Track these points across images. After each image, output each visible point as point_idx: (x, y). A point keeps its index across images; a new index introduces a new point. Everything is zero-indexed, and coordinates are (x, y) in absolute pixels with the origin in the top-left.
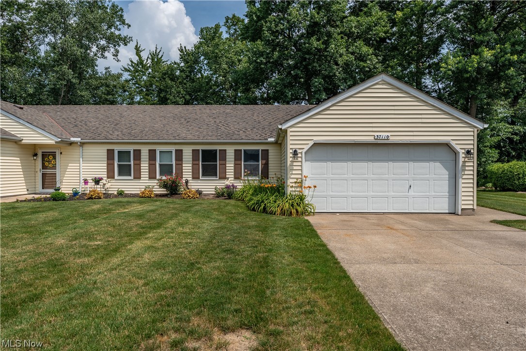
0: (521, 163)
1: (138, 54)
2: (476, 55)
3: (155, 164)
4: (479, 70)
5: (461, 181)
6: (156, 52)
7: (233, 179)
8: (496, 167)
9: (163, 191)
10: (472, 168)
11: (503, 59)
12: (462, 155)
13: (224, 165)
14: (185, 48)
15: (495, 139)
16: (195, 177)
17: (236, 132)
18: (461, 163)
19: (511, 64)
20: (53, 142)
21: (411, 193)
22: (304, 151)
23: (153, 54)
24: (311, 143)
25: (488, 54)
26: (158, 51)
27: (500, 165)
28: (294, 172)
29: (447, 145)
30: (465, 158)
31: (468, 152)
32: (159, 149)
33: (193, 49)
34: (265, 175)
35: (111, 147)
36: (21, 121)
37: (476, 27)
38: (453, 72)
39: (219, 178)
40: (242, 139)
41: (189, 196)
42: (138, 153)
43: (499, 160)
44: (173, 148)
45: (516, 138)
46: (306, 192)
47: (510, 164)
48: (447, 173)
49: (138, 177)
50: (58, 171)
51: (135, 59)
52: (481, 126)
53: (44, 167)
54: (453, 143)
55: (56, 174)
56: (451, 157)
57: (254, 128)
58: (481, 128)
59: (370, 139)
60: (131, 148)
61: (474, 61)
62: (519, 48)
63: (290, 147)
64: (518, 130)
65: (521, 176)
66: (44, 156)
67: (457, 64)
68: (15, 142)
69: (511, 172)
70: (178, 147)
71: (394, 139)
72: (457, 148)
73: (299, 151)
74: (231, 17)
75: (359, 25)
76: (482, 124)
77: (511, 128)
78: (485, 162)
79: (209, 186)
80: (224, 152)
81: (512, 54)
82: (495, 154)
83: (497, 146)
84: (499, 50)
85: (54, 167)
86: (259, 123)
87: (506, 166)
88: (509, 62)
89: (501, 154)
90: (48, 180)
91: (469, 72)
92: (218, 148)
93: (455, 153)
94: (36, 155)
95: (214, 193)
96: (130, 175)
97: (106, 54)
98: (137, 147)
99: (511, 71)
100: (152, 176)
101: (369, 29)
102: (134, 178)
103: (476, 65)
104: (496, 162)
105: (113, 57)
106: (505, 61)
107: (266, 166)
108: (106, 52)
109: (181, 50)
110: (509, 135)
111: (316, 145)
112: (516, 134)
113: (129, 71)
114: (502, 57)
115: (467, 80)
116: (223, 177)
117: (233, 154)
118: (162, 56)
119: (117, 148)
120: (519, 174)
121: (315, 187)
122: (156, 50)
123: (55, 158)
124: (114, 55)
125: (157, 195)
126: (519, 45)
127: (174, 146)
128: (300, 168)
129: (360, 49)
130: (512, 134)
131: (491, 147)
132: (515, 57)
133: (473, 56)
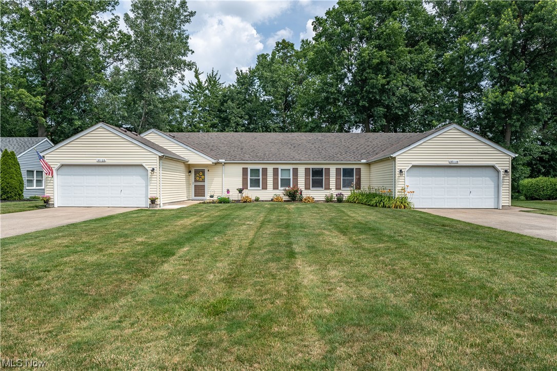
0: (545, 178)
1: (197, 76)
2: (511, 91)
3: (278, 179)
4: (513, 103)
5: (501, 189)
6: (213, 75)
7: (335, 189)
8: (526, 182)
9: (286, 198)
10: (508, 181)
11: (532, 95)
12: (502, 173)
13: (328, 179)
14: (241, 71)
15: (528, 159)
16: (307, 188)
17: (335, 156)
18: (501, 178)
19: (539, 100)
20: (211, 163)
21: (471, 196)
22: (406, 170)
23: (210, 76)
24: (411, 165)
25: (519, 91)
26: (215, 74)
27: (530, 180)
28: (400, 183)
29: (493, 167)
30: (504, 174)
31: (506, 171)
32: (280, 167)
33: (248, 72)
34: (358, 186)
35: (245, 166)
36: (189, 148)
37: (511, 69)
38: (492, 104)
39: (325, 189)
40: (342, 160)
41: (309, 201)
42: (265, 170)
43: (531, 176)
44: (291, 167)
45: (546, 157)
46: (409, 195)
47: (537, 179)
48: (493, 184)
49: (265, 188)
50: (206, 184)
51: (195, 81)
52: (514, 155)
53: (196, 181)
54: (497, 166)
55: (204, 186)
56: (495, 174)
57: (347, 152)
58: (514, 157)
59: (446, 163)
60: (260, 167)
61: (510, 96)
62: (545, 87)
63: (397, 168)
64: (547, 149)
65: (545, 188)
66: (197, 172)
67: (496, 98)
68: (184, 163)
69: (537, 185)
70: (295, 166)
71: (461, 163)
72: (499, 168)
73: (403, 170)
74: (281, 41)
75: (412, 61)
76: (514, 154)
77: (541, 148)
78: (518, 178)
79: (319, 195)
80: (328, 170)
81: (539, 92)
82: (528, 170)
83: (529, 164)
84: (529, 88)
85: (203, 181)
86: (349, 148)
87: (534, 180)
88: (537, 98)
89: (532, 171)
90: (199, 191)
91: (506, 105)
92: (324, 167)
93: (498, 171)
94: (190, 172)
95: (324, 199)
96: (259, 187)
97: (174, 78)
98: (264, 166)
99: (540, 106)
100: (275, 187)
101: (422, 64)
102: (262, 189)
103: (512, 100)
104: (528, 177)
105: (180, 81)
106: (534, 97)
107: (359, 180)
108: (173, 77)
109: (237, 74)
110: (540, 155)
111: (413, 166)
112: (546, 153)
113: (188, 92)
114: (531, 94)
115: (504, 111)
116: (328, 188)
117: (335, 171)
118: (219, 78)
119: (250, 167)
120: (543, 187)
121: (413, 192)
122: (213, 73)
123: (204, 174)
124: (180, 79)
125: (285, 201)
126: (545, 85)
127: (291, 165)
128: (403, 180)
129: (414, 83)
130: (542, 154)
131: (523, 165)
132: (542, 94)
133: (509, 92)
